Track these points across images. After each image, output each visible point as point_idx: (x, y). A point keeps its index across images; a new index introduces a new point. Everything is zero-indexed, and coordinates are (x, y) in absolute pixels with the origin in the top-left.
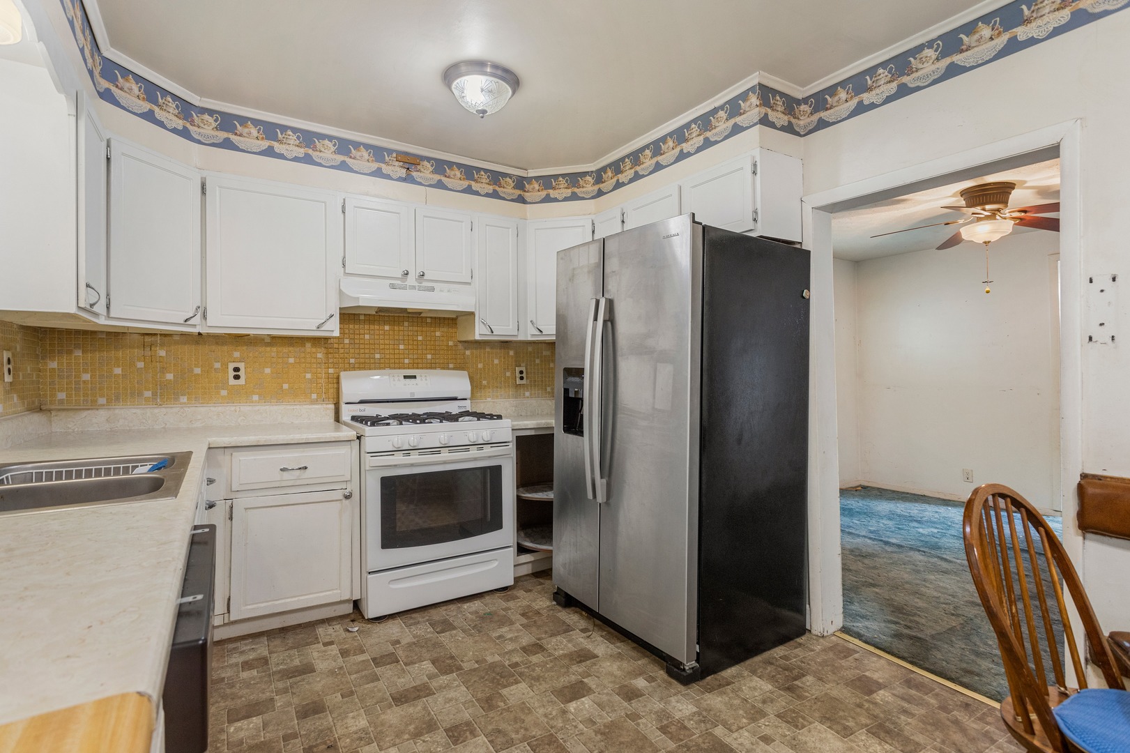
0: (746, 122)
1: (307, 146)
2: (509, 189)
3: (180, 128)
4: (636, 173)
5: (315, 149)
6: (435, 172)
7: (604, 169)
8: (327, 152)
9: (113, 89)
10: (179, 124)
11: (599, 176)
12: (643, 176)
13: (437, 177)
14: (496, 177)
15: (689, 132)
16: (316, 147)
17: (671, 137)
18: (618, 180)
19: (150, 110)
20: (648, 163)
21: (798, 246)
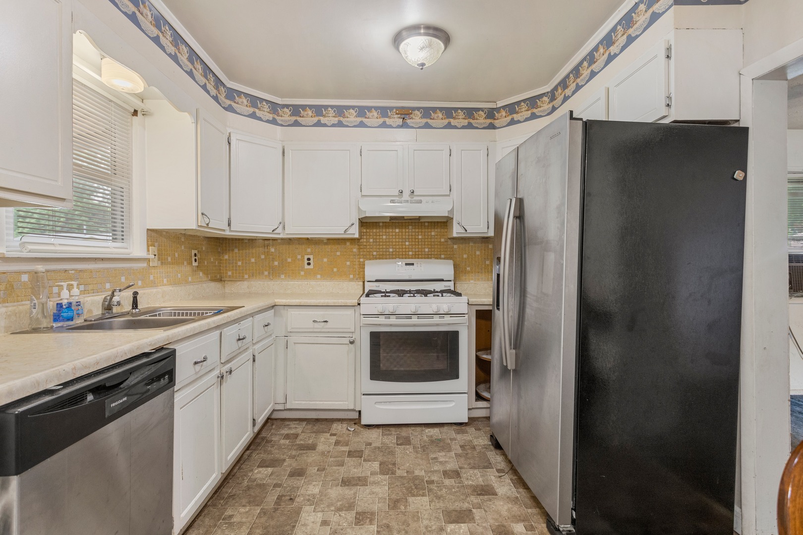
0: (662, 7)
1: (340, 116)
2: (481, 120)
3: (271, 119)
4: (577, 84)
5: (344, 117)
6: (423, 117)
7: (556, 88)
8: (352, 117)
9: (233, 104)
10: (270, 117)
11: (552, 95)
12: (583, 86)
13: (424, 121)
14: (470, 113)
15: (616, 34)
16: (345, 115)
17: (602, 45)
18: (565, 95)
19: (253, 112)
20: (586, 73)
21: (736, 125)
